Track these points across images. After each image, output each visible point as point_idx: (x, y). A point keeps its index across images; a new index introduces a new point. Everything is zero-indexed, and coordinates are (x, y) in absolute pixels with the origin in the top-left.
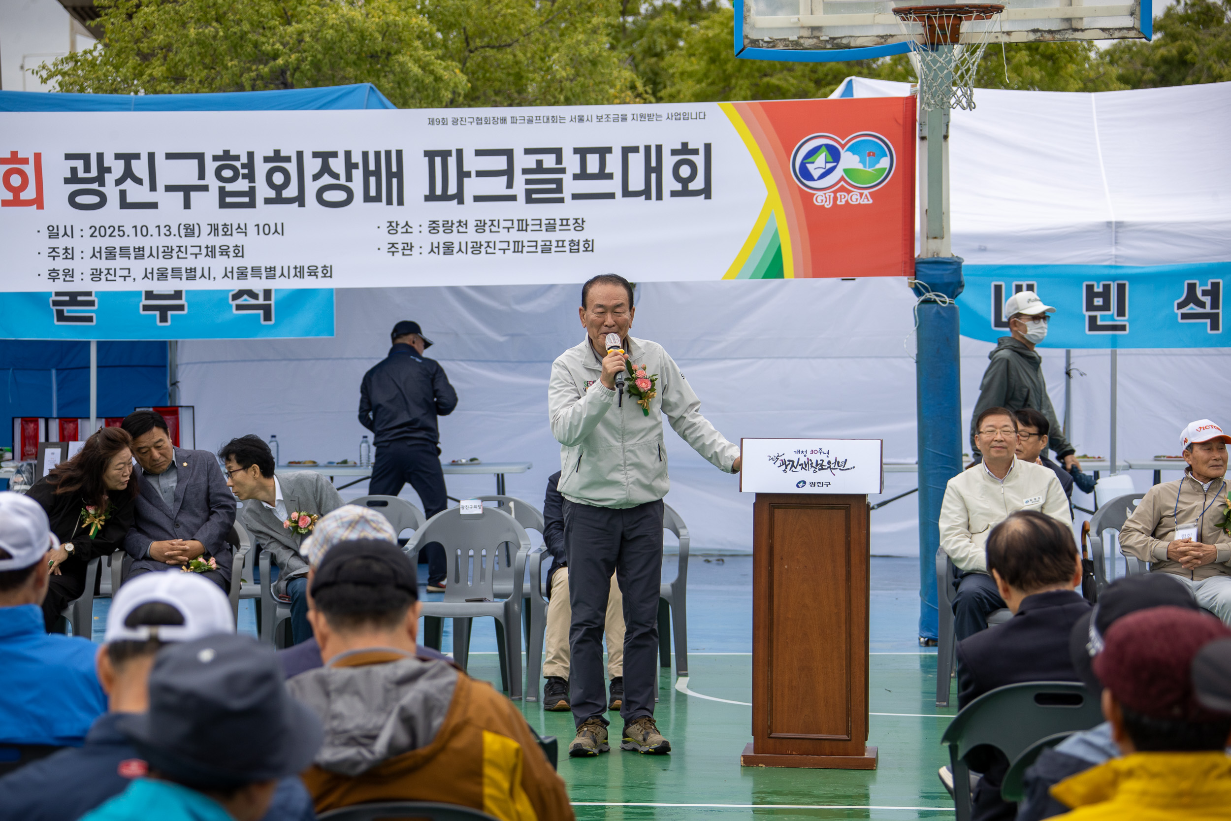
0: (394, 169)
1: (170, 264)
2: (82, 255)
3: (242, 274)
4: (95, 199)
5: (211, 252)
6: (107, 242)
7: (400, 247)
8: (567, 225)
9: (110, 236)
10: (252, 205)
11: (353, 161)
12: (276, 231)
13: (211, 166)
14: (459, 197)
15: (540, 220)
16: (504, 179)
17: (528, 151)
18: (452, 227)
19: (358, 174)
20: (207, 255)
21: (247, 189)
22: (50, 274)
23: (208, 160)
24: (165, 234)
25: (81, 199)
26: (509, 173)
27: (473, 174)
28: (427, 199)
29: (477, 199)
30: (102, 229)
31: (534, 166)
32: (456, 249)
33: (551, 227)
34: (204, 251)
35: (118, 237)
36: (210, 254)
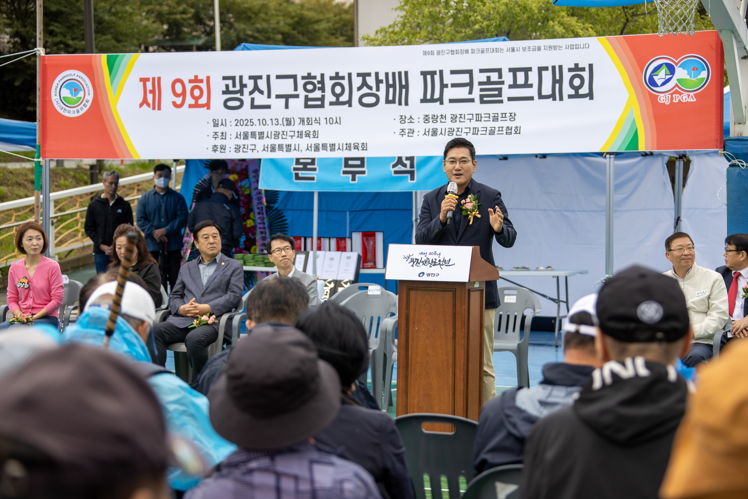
0: (404, 83)
1: (277, 142)
2: (231, 137)
3: (317, 149)
4: (237, 103)
5: (300, 135)
6: (244, 129)
7: (407, 131)
8: (505, 117)
9: (246, 125)
10: (322, 106)
11: (380, 78)
12: (336, 122)
13: (301, 83)
14: (440, 100)
15: (489, 114)
16: (467, 88)
17: (482, 71)
18: (437, 119)
19: (383, 86)
20: (298, 136)
21: (320, 96)
22: (213, 148)
23: (299, 79)
24: (276, 124)
25: (230, 104)
26: (470, 85)
27: (449, 86)
28: (422, 101)
29: (451, 101)
30: (242, 121)
31: (485, 80)
32: (439, 132)
33: (495, 119)
34: (296, 134)
35: (250, 126)
36: (300, 136)
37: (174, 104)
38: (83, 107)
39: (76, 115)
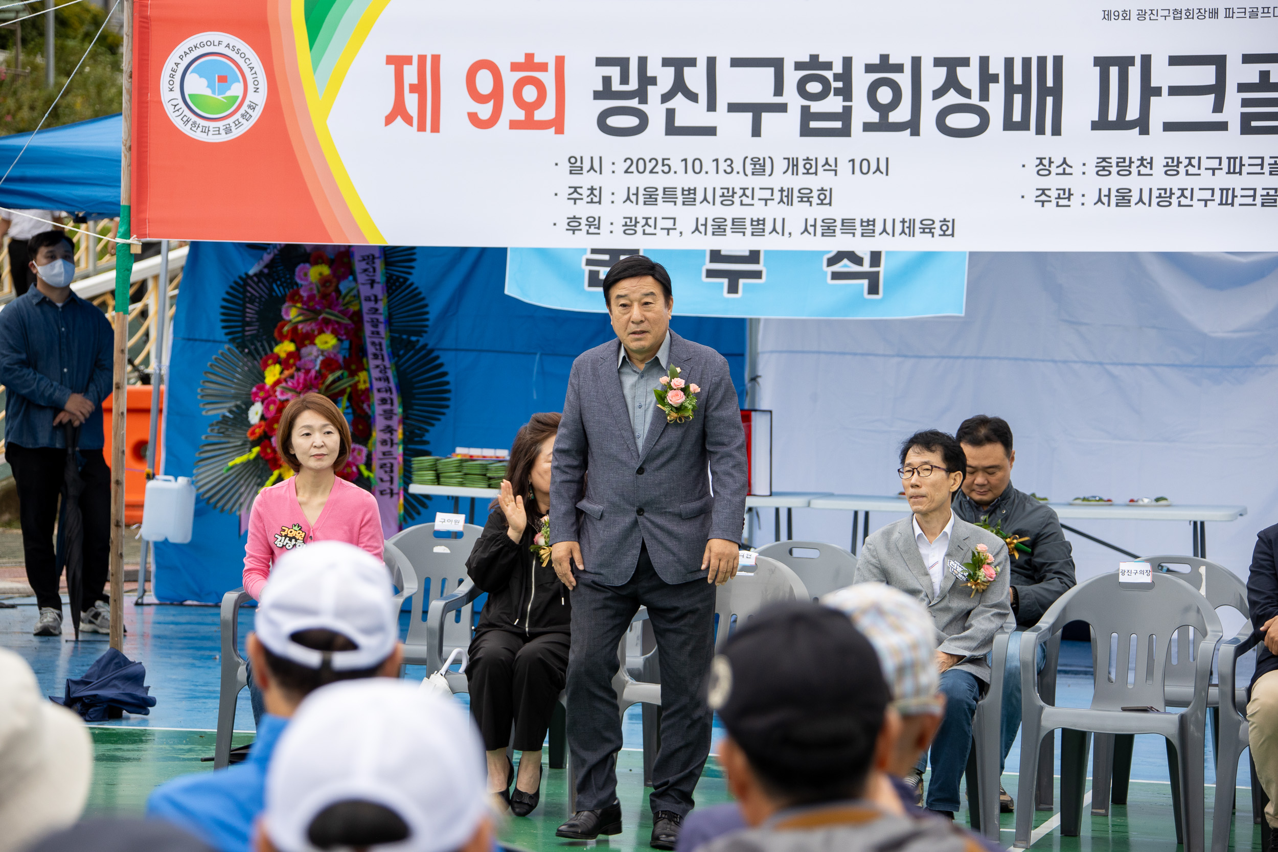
0: (1050, 83)
1: (729, 213)
2: (613, 198)
3: (829, 229)
4: (632, 121)
5: (787, 197)
6: (647, 180)
7: (1053, 194)
9: (651, 172)
10: (845, 132)
11: (992, 71)
12: (878, 169)
13: (792, 77)
14: (1143, 125)
15: (1262, 158)
16: (1210, 98)
17: (1248, 59)
18: (1129, 166)
19: (997, 91)
20: (782, 201)
21: (840, 110)
22: (568, 224)
23: (788, 68)
24: (725, 171)
25: (613, 121)
26: (1218, 90)
27: (1165, 91)
28: (1095, 126)
29: (1169, 127)
30: (641, 162)
31: (1255, 79)
32: (1135, 198)
34: (777, 196)
35: (660, 172)
36: (785, 199)
37: (474, 118)
38: (241, 120)
39: (223, 138)
